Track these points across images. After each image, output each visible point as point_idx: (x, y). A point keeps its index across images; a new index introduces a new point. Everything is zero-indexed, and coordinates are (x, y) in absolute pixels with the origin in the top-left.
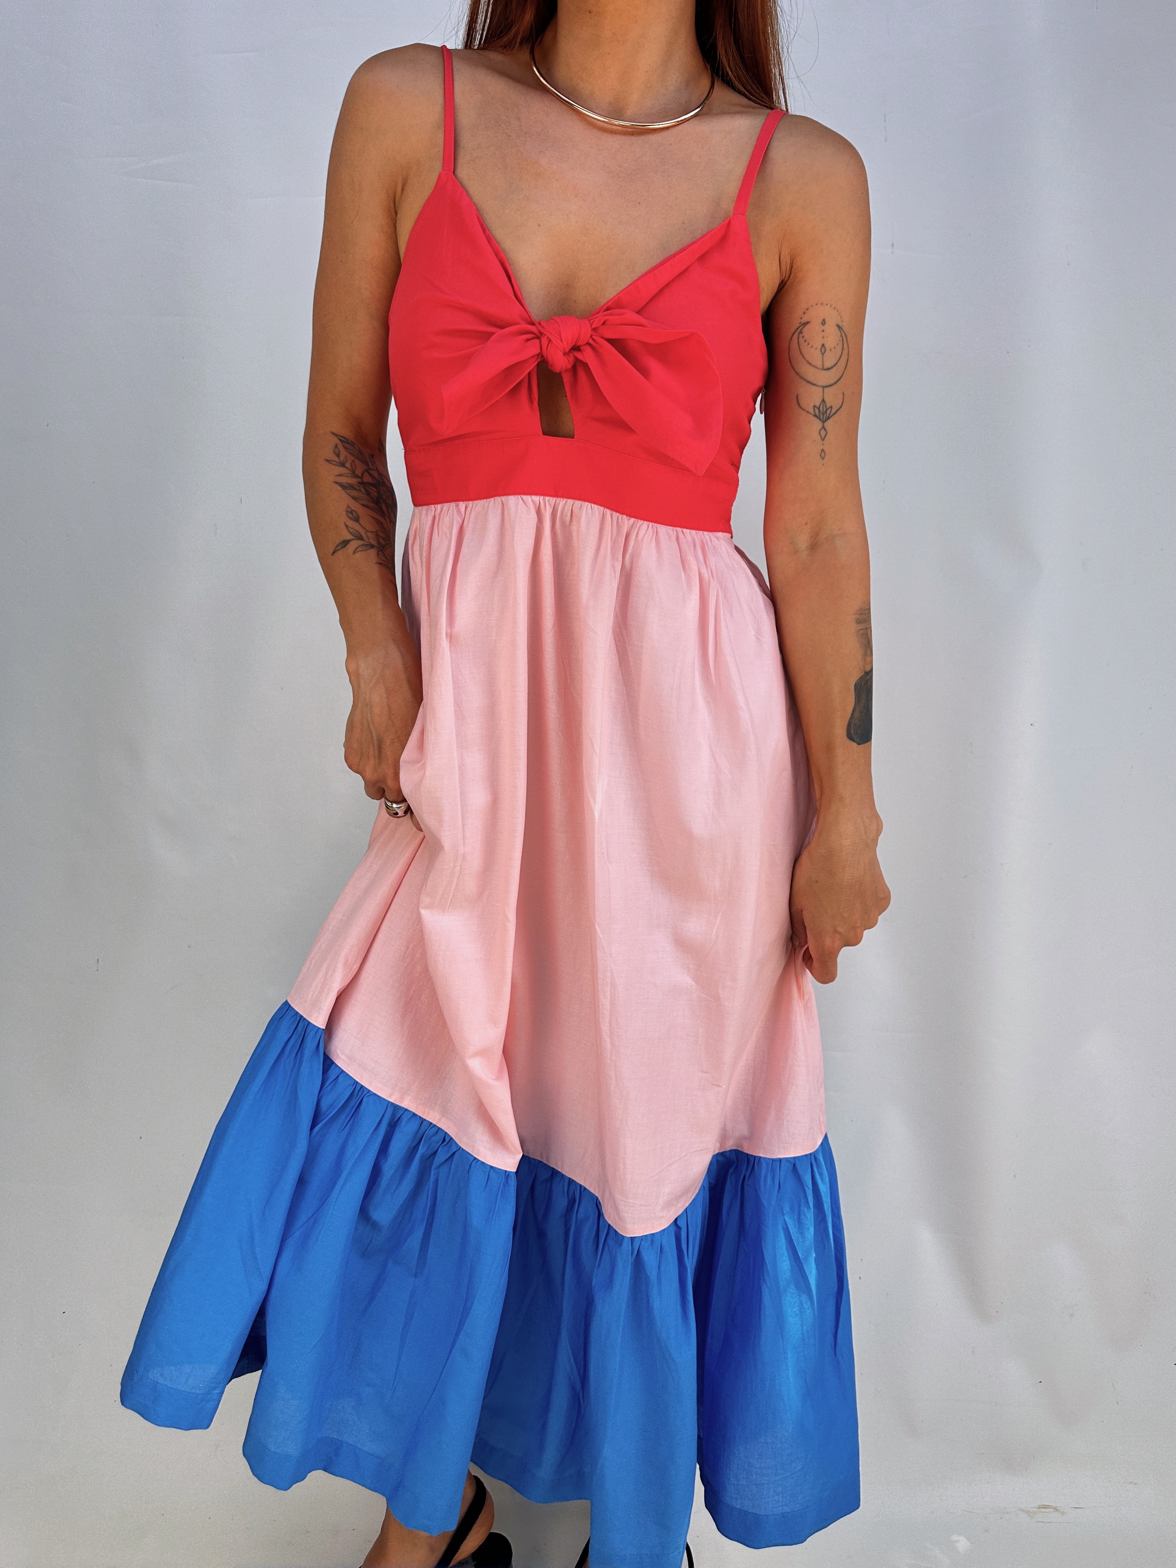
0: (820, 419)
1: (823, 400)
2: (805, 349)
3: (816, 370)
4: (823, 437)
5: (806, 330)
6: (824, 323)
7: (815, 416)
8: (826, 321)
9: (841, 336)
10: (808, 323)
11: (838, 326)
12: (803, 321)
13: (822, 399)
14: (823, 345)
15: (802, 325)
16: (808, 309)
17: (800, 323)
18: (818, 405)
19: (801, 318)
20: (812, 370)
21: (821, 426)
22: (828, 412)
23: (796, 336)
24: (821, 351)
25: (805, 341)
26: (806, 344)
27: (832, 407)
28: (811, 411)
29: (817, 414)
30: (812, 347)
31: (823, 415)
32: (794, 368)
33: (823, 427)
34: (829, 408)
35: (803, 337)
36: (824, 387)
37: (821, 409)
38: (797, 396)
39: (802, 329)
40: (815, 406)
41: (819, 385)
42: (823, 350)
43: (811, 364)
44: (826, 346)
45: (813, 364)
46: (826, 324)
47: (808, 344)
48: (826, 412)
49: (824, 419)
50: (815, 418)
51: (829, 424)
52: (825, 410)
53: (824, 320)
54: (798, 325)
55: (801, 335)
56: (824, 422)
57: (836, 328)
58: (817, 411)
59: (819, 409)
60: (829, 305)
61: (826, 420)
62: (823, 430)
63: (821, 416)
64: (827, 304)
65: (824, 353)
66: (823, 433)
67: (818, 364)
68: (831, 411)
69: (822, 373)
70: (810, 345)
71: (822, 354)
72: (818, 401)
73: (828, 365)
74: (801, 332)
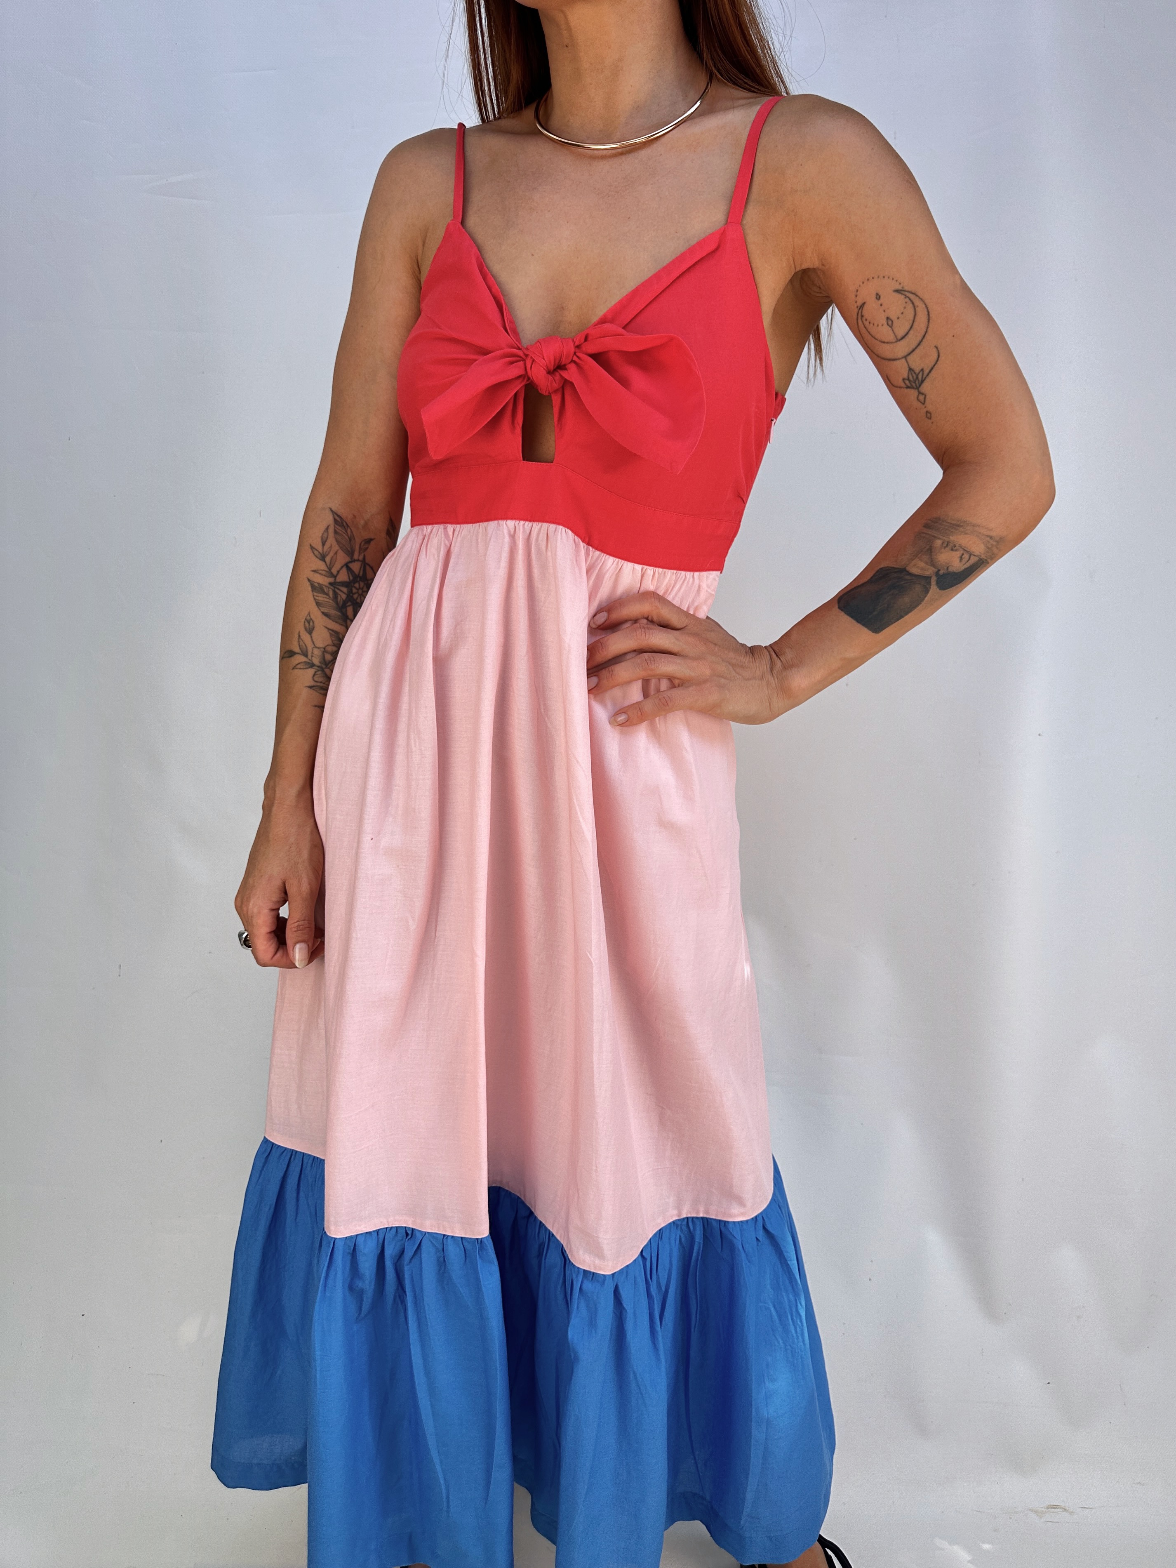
0: (913, 388)
1: (910, 369)
2: (873, 330)
3: (891, 345)
4: (922, 403)
5: (866, 312)
6: (878, 297)
7: (908, 387)
8: (879, 294)
9: (906, 297)
10: (864, 304)
11: (897, 291)
12: (859, 304)
13: (908, 369)
14: (888, 318)
15: (860, 309)
16: (857, 291)
17: (857, 307)
18: (906, 376)
19: (856, 302)
20: (887, 347)
21: (916, 394)
22: (920, 376)
23: (860, 321)
24: (888, 325)
25: (870, 323)
26: (872, 324)
27: (922, 370)
28: (903, 385)
29: (909, 385)
30: (878, 325)
31: (915, 382)
32: (872, 352)
33: (920, 393)
34: (919, 373)
35: (866, 320)
36: (905, 357)
37: (911, 378)
39: (862, 313)
40: (904, 379)
41: (900, 356)
42: (890, 323)
43: (884, 342)
44: (891, 317)
45: (886, 341)
46: (882, 297)
47: (874, 324)
48: (917, 378)
49: (918, 385)
50: (908, 390)
51: (926, 387)
52: (915, 377)
53: (877, 294)
54: (856, 310)
55: (864, 319)
56: (918, 388)
57: (896, 294)
58: (907, 382)
59: (908, 379)
60: (874, 279)
61: (920, 386)
62: (921, 395)
63: (914, 385)
65: (892, 325)
66: (921, 398)
67: (892, 338)
68: (923, 374)
69: (902, 343)
70: (876, 325)
71: (891, 327)
72: (905, 373)
73: (900, 333)
74: (862, 316)
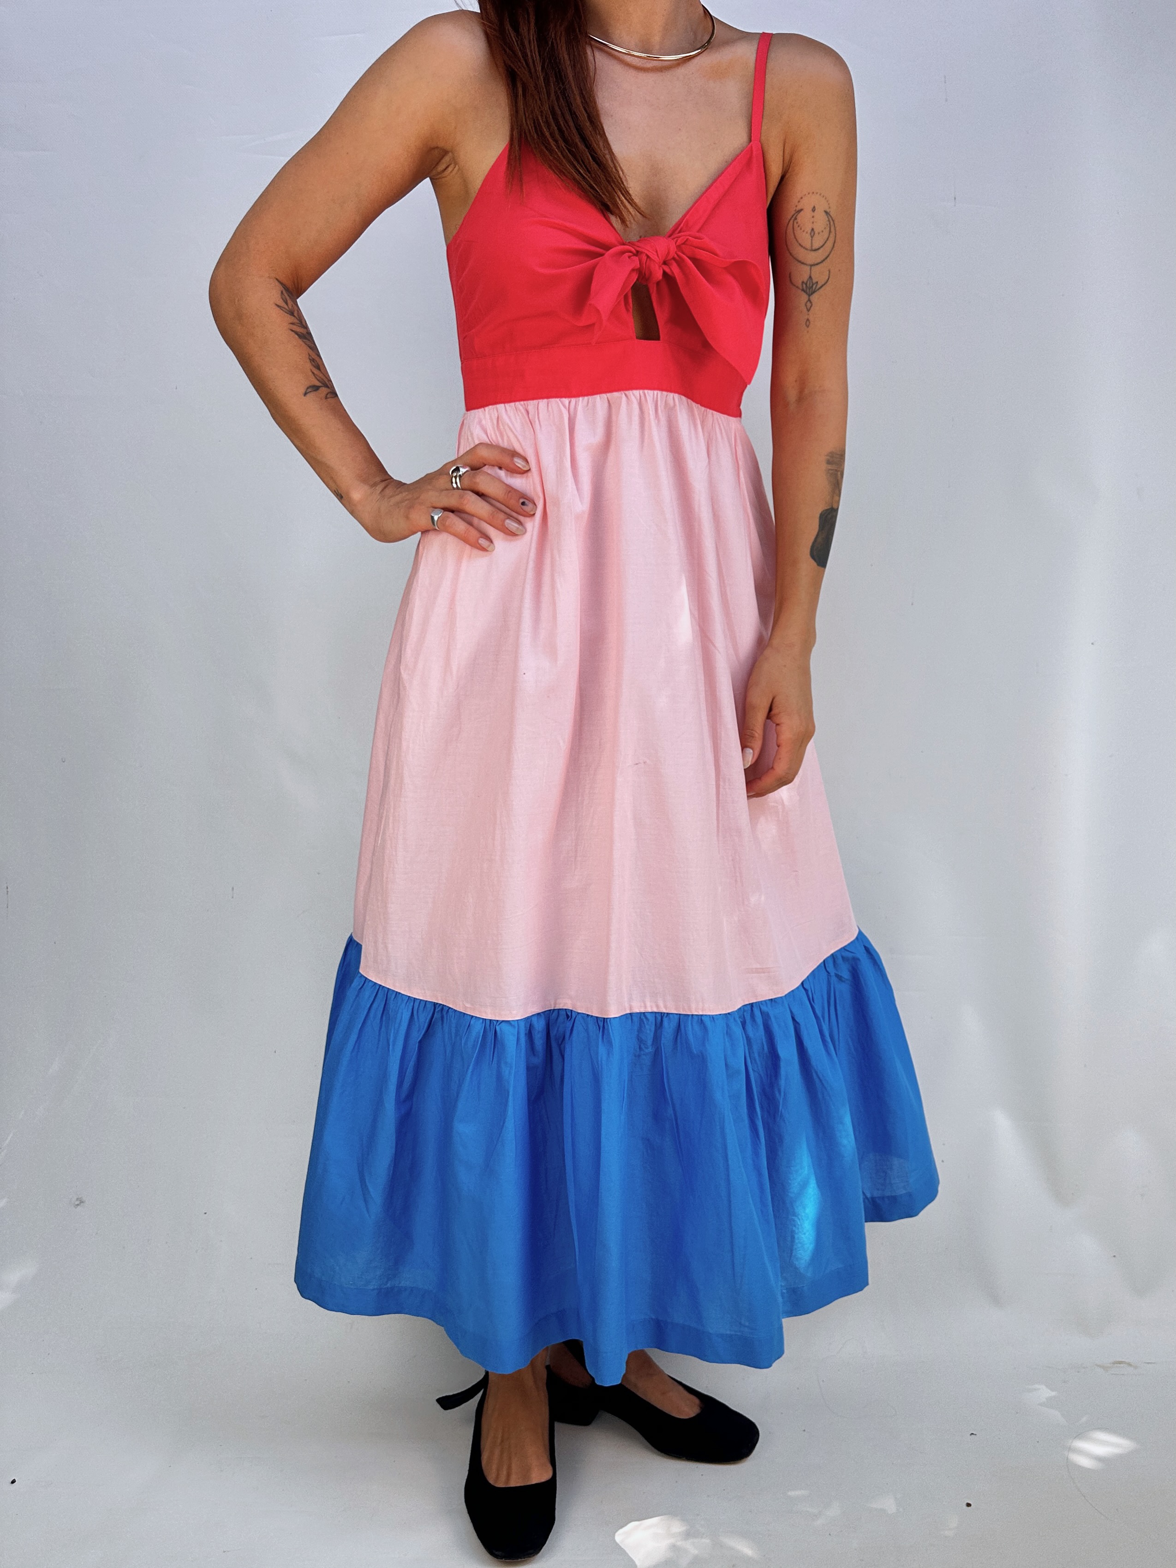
0: (807, 293)
1: (810, 277)
2: (798, 232)
3: (806, 251)
4: (809, 308)
5: (799, 216)
6: (814, 210)
7: (803, 290)
8: (816, 208)
9: (829, 221)
10: (801, 210)
11: (826, 212)
12: (799, 208)
14: (813, 229)
15: (796, 213)
16: (802, 198)
17: (796, 210)
18: (805, 281)
19: (796, 206)
20: (802, 250)
21: (807, 299)
22: (814, 286)
23: (792, 221)
24: (811, 234)
25: (799, 226)
26: (799, 228)
27: (817, 282)
28: (800, 286)
29: (805, 288)
30: (804, 231)
31: (809, 290)
32: (788, 250)
33: (809, 300)
34: (815, 284)
35: (797, 223)
36: (811, 266)
37: (808, 285)
38: (790, 274)
39: (797, 215)
40: (803, 282)
41: (808, 263)
42: (812, 234)
43: (802, 246)
44: (816, 230)
45: (804, 246)
46: (816, 211)
47: (801, 229)
48: (812, 287)
49: (810, 293)
50: (803, 292)
51: (815, 298)
52: (811, 285)
53: (814, 207)
54: (794, 212)
56: (809, 296)
57: (824, 214)
58: (804, 286)
59: (806, 284)
60: (818, 194)
61: (812, 294)
62: (809, 302)
64: (817, 193)
65: (813, 235)
66: (809, 304)
67: (808, 246)
68: (816, 286)
69: (813, 253)
70: (803, 229)
71: (812, 237)
72: (805, 278)
73: (816, 246)
74: (796, 219)
